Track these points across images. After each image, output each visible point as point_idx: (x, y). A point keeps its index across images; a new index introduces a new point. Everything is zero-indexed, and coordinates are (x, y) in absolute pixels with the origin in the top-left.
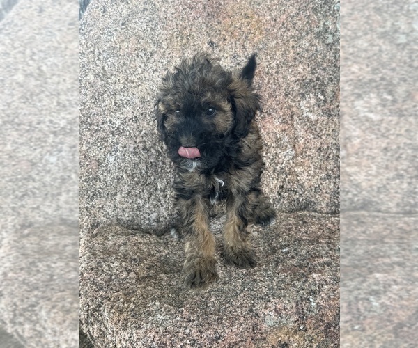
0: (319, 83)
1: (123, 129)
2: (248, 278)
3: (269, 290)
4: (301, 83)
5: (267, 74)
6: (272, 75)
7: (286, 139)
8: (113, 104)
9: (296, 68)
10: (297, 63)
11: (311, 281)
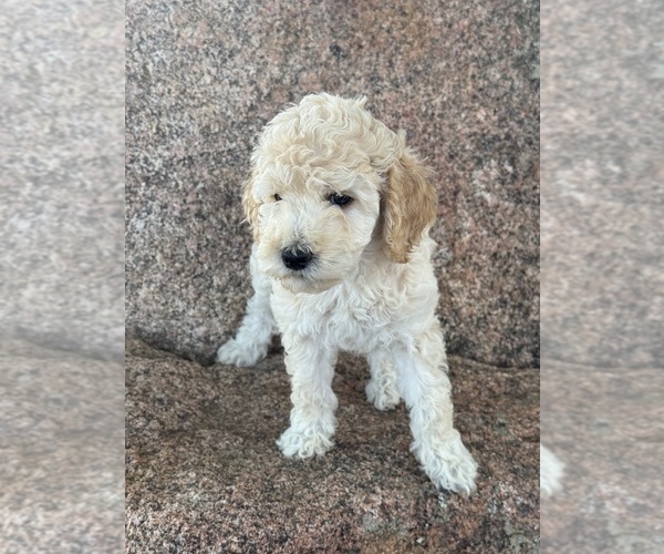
0: (508, 143)
1: (165, 176)
4: (479, 140)
5: (424, 116)
6: (432, 119)
9: (473, 114)
10: (477, 105)
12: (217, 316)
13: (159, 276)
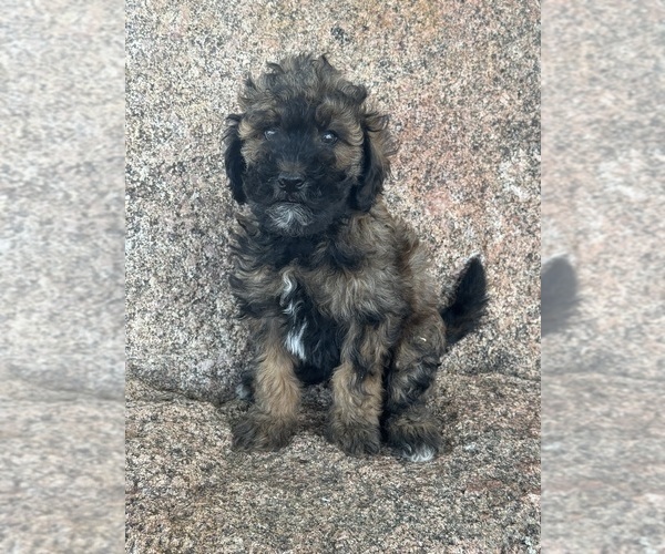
0: (537, 130)
1: (152, 187)
2: (406, 498)
3: (450, 522)
4: (504, 128)
5: (443, 104)
6: (451, 107)
7: (471, 232)
8: (137, 134)
9: (496, 98)
11: (527, 507)
12: (223, 346)
13: (154, 304)
